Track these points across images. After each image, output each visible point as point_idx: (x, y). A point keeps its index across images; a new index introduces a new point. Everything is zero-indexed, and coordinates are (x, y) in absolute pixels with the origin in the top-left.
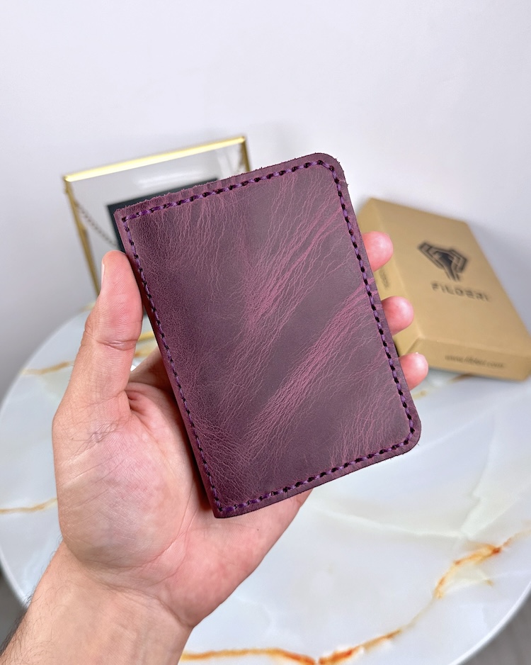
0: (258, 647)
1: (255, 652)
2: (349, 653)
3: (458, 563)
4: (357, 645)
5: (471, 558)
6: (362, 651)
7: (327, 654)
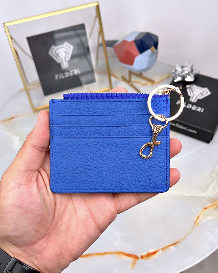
0: (111, 251)
1: (110, 253)
2: (155, 253)
3: (205, 209)
4: (159, 249)
5: (211, 206)
6: (161, 251)
7: (144, 254)
